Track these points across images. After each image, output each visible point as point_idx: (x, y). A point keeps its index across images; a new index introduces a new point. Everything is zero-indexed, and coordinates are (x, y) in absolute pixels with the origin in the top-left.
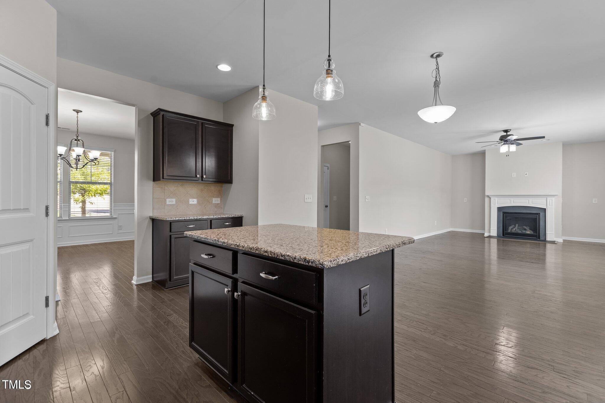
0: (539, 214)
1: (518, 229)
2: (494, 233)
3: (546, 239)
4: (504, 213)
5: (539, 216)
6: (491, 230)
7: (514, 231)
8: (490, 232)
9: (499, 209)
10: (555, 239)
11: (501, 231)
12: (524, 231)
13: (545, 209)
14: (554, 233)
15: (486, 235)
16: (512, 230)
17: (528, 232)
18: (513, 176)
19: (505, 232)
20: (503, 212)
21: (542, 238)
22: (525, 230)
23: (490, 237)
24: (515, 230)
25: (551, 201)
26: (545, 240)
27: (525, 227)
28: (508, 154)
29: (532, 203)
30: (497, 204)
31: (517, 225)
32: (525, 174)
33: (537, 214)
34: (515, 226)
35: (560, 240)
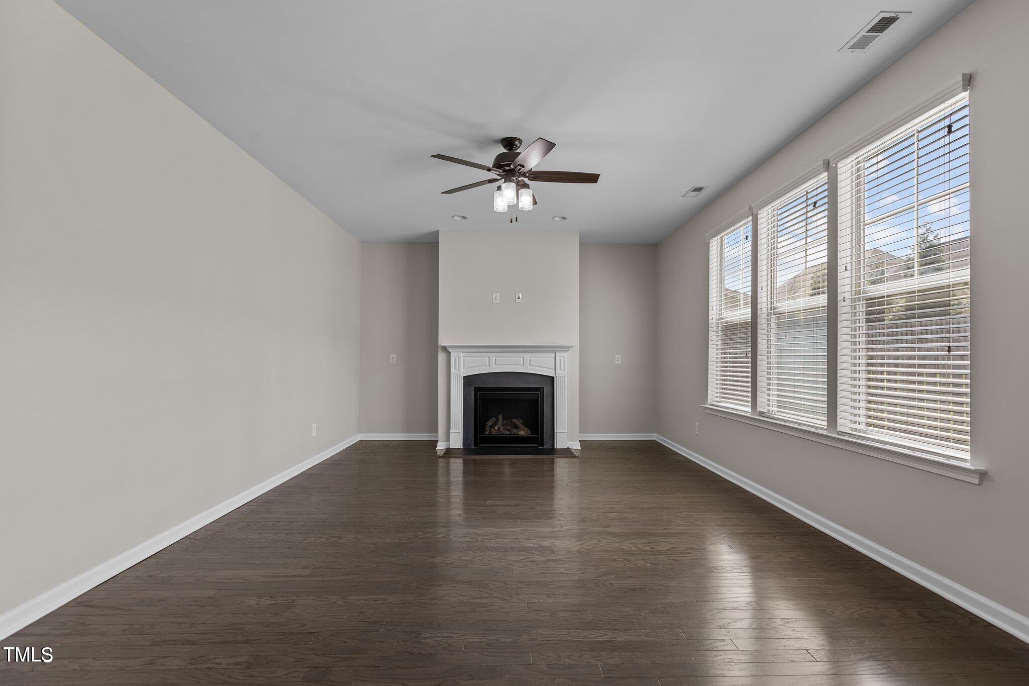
0: (542, 390)
1: (503, 425)
2: (457, 442)
3: (553, 446)
4: (477, 390)
5: (542, 395)
6: (451, 435)
7: (495, 432)
8: (448, 439)
9: (469, 381)
10: (568, 443)
11: (472, 434)
12: (515, 431)
13: (553, 378)
14: (566, 431)
15: (441, 446)
16: (493, 430)
17: (522, 433)
18: (494, 301)
19: (479, 436)
20: (475, 388)
21: (547, 445)
22: (516, 427)
23: (449, 452)
24: (499, 429)
25: (562, 359)
26: (552, 451)
27: (515, 420)
28: (514, 215)
29: (530, 365)
30: (464, 368)
31: (500, 417)
32: (517, 298)
33: (538, 389)
34: (498, 419)
35: (576, 446)
